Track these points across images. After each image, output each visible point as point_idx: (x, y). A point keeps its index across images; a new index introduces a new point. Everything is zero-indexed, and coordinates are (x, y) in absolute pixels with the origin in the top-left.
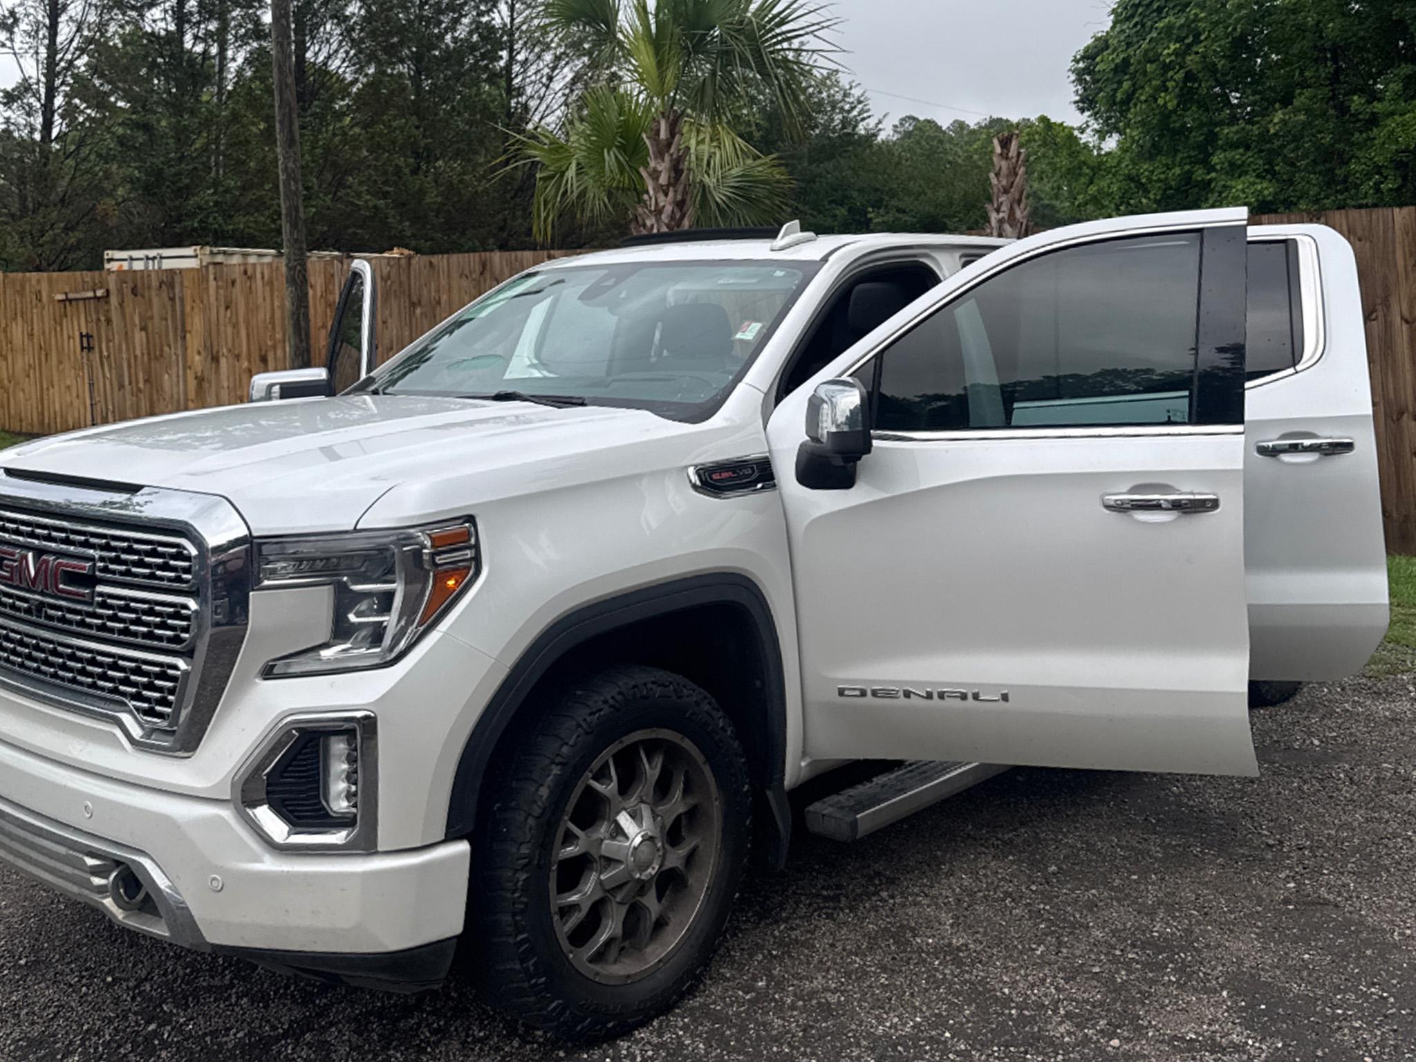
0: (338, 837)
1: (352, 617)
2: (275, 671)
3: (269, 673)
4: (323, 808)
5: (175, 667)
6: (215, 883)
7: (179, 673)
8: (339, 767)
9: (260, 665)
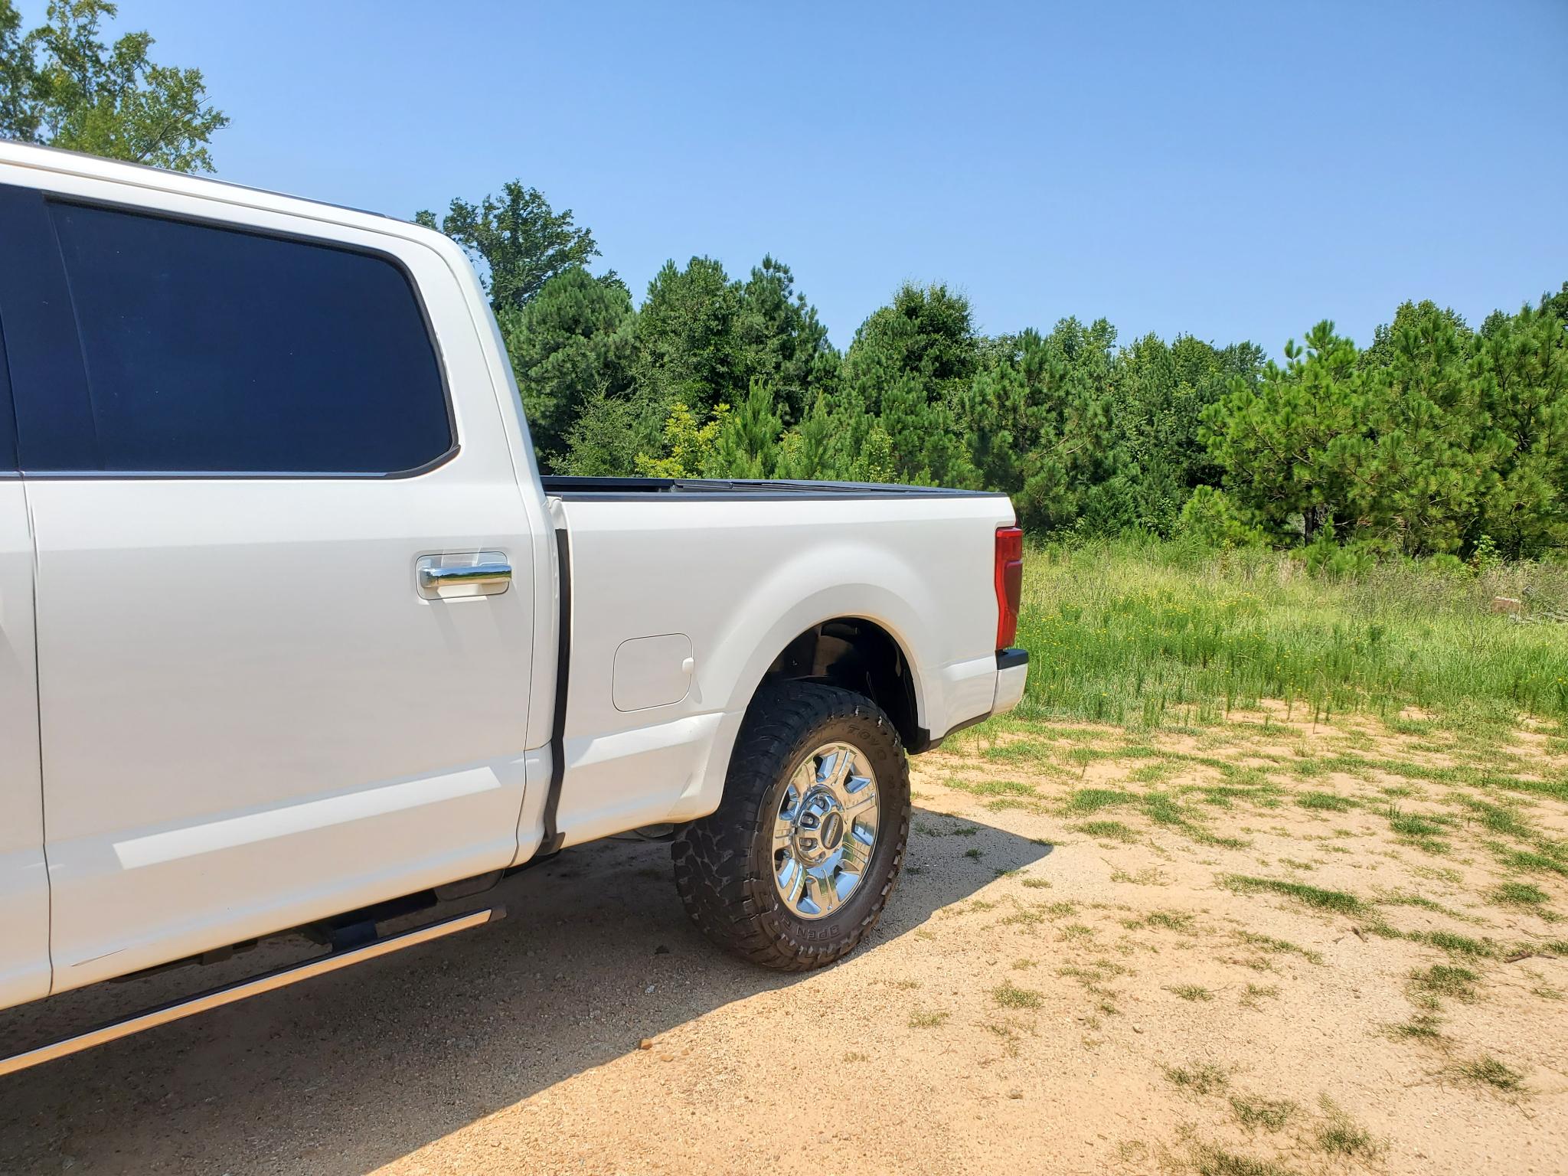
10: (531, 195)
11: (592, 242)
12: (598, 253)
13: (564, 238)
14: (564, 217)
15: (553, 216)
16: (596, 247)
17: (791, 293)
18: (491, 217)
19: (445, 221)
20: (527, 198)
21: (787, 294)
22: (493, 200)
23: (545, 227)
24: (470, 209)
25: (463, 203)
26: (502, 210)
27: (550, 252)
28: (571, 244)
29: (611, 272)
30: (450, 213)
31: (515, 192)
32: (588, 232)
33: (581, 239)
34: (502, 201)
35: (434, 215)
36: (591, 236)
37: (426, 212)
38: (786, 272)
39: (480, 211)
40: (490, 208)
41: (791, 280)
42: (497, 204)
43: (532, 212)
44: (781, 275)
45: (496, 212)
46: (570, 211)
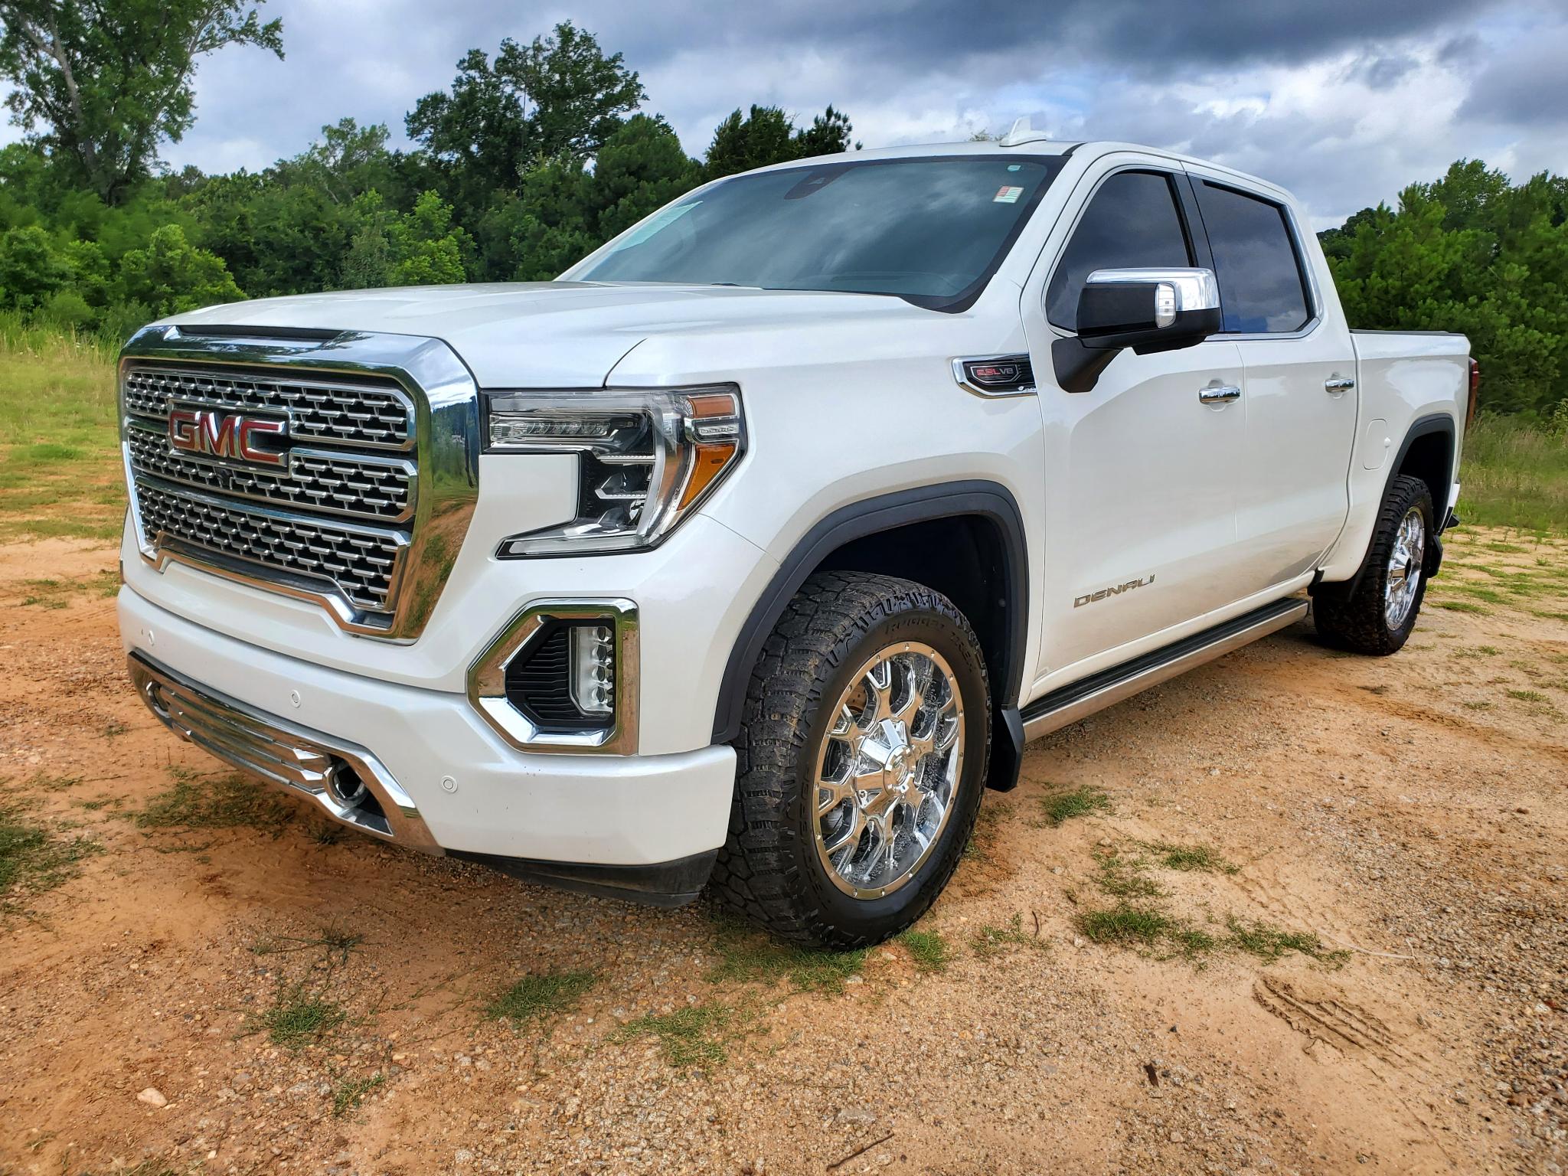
0: (594, 739)
1: (601, 494)
2: (511, 551)
3: (504, 552)
4: (575, 707)
5: (392, 542)
6: (448, 785)
7: (396, 548)
8: (588, 662)
9: (495, 543)
10: (581, 36)
11: (639, 86)
12: (645, 97)
13: (613, 80)
14: (614, 60)
15: (604, 59)
16: (643, 91)
17: (849, 142)
18: (540, 59)
19: (497, 62)
20: (577, 39)
21: (845, 142)
22: (542, 42)
23: (596, 69)
24: (520, 49)
25: (513, 43)
26: (551, 52)
27: (599, 96)
28: (618, 89)
29: (657, 117)
30: (502, 55)
31: (566, 34)
32: (636, 75)
33: (629, 84)
34: (550, 42)
35: (486, 55)
36: (639, 81)
37: (478, 51)
38: (845, 120)
39: (531, 52)
40: (538, 49)
41: (850, 129)
42: (545, 45)
43: (581, 54)
44: (840, 123)
45: (546, 54)
46: (621, 54)
